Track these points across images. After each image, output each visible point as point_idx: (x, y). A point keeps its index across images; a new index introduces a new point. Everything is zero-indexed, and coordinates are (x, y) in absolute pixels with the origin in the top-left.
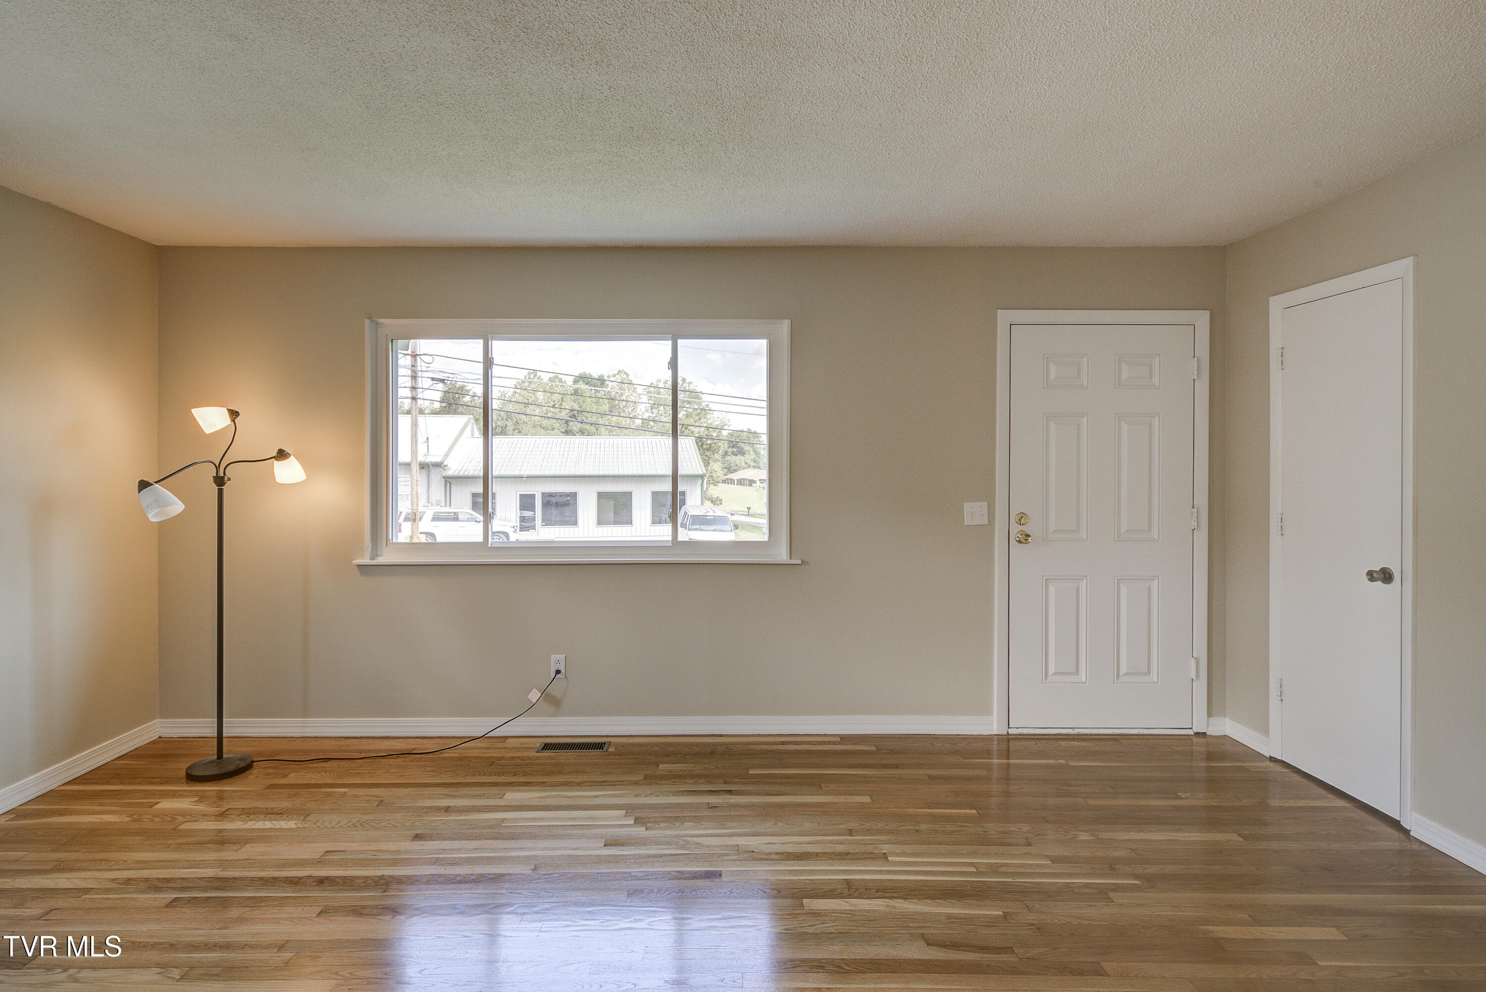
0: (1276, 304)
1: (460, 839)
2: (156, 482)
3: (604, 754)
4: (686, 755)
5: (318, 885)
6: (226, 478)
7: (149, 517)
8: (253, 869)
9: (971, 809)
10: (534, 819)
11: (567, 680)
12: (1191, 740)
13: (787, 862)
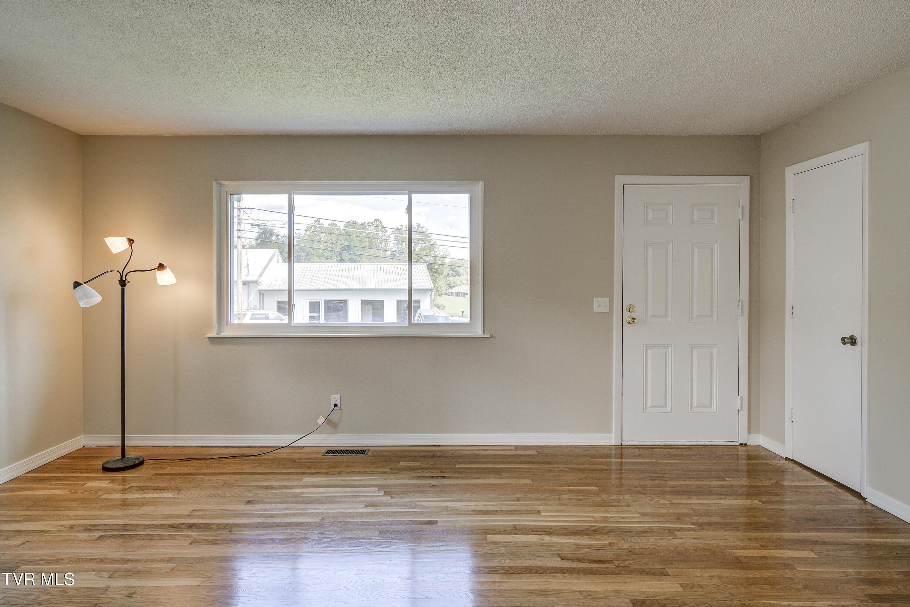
0: (789, 171)
1: (276, 503)
2: (85, 283)
3: (365, 456)
4: (417, 457)
5: (189, 528)
6: (127, 282)
7: (81, 305)
8: (148, 520)
9: (594, 486)
10: (321, 493)
11: (342, 411)
12: (738, 448)
13: (478, 515)
